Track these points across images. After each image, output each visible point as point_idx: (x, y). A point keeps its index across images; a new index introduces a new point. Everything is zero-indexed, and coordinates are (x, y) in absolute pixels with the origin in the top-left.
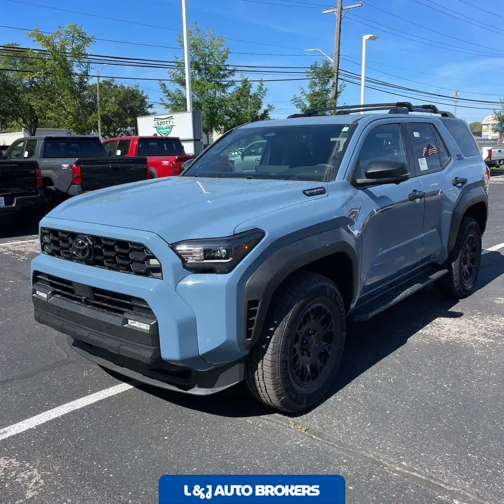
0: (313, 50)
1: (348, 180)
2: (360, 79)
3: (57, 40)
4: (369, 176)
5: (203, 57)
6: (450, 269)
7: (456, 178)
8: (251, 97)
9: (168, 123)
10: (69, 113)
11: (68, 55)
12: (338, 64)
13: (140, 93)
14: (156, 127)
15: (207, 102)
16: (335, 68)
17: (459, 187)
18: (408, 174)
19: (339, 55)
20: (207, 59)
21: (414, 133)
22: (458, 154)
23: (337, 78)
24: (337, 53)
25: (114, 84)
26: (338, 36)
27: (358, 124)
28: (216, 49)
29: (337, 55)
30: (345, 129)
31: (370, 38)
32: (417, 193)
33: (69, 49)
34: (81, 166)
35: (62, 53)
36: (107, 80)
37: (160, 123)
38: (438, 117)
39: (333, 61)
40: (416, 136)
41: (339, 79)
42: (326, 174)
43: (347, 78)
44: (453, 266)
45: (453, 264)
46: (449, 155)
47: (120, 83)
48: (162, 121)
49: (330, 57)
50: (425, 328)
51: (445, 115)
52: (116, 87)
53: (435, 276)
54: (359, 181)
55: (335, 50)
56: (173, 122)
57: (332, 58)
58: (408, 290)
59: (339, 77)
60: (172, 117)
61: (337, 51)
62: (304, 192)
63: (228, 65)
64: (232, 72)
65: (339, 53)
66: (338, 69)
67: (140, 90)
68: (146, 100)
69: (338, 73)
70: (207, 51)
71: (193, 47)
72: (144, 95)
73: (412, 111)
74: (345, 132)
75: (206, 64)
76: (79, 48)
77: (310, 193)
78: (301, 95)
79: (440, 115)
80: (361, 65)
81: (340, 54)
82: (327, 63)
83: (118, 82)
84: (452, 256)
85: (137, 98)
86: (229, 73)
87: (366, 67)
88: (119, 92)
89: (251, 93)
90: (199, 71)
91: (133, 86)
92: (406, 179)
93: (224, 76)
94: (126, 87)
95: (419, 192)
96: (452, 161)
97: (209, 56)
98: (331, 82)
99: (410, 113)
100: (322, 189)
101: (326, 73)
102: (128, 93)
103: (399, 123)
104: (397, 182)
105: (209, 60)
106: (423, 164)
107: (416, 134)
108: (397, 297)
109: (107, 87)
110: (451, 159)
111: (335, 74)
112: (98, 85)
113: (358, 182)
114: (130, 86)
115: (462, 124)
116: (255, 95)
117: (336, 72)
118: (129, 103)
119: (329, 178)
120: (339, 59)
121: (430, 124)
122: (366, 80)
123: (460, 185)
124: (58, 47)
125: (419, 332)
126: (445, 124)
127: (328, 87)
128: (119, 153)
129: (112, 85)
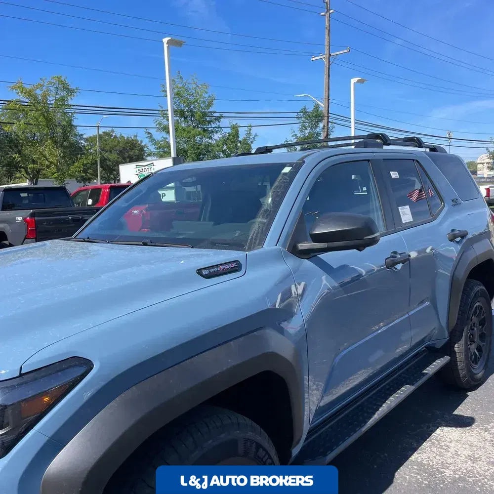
0: (303, 95)
1: (284, 246)
2: (350, 122)
3: (39, 92)
4: (317, 238)
5: (189, 104)
6: (452, 354)
7: (453, 230)
8: (240, 142)
9: (149, 169)
10: (51, 162)
11: (51, 106)
12: (329, 107)
13: (139, 142)
14: (137, 175)
15: (193, 148)
16: (325, 112)
17: (458, 242)
18: (376, 235)
19: (329, 100)
20: (192, 106)
21: (391, 173)
22: (453, 198)
23: (328, 122)
24: (327, 97)
25: (114, 134)
26: (327, 81)
27: (304, 162)
28: (201, 95)
29: (327, 100)
30: (287, 170)
31: (358, 81)
32: (399, 256)
33: (51, 100)
34: (36, 218)
35: (44, 104)
36: (107, 130)
37: (141, 170)
38: (425, 152)
39: (323, 106)
40: (393, 176)
41: (330, 122)
42: (250, 238)
43: (337, 121)
44: (456, 349)
45: (456, 346)
46: (442, 200)
47: (119, 134)
48: (144, 168)
49: (320, 101)
50: (422, 449)
51: (433, 149)
52: (116, 137)
53: (431, 370)
54: (302, 246)
55: (325, 95)
56: (154, 169)
57: (321, 102)
58: (391, 398)
59: (330, 120)
60: (153, 163)
61: (327, 96)
62: (199, 272)
63: (215, 112)
64: (218, 119)
65: (328, 97)
66: (328, 113)
67: (139, 139)
68: (145, 149)
69: (328, 117)
70: (192, 99)
71: (177, 95)
72: (143, 144)
73: (389, 145)
74: (285, 174)
75: (191, 111)
76: (63, 99)
77: (210, 273)
78: (292, 138)
79: (428, 150)
80: (350, 108)
81: (330, 98)
82: (317, 107)
83: (118, 133)
84: (454, 335)
85: (136, 147)
86: (215, 119)
87: (355, 110)
88: (119, 142)
89: (241, 139)
90: (185, 118)
91: (132, 137)
92: (374, 241)
93: (209, 122)
94: (126, 137)
95: (400, 254)
96: (446, 209)
97: (194, 103)
98: (321, 125)
99: (385, 147)
100: (234, 265)
101: (316, 117)
102: (127, 143)
103: (369, 161)
104: (360, 248)
105: (195, 107)
106: (406, 214)
107: (394, 175)
108: (374, 414)
109: (107, 137)
110: (444, 204)
111: (326, 118)
112: (98, 135)
113: (300, 248)
114: (129, 136)
115: (456, 160)
116: (245, 140)
117: (326, 115)
118: (128, 152)
119: (255, 243)
120: (329, 103)
121: (413, 160)
122: (355, 123)
123: (458, 239)
124: (40, 98)
125: (413, 458)
126: (434, 161)
127: (318, 130)
128: (90, 202)
129: (112, 136)
